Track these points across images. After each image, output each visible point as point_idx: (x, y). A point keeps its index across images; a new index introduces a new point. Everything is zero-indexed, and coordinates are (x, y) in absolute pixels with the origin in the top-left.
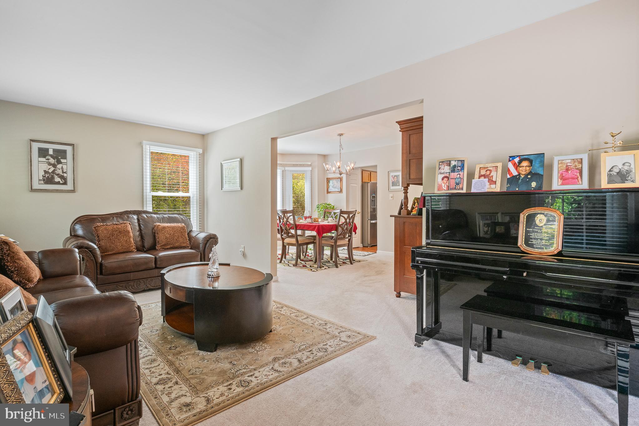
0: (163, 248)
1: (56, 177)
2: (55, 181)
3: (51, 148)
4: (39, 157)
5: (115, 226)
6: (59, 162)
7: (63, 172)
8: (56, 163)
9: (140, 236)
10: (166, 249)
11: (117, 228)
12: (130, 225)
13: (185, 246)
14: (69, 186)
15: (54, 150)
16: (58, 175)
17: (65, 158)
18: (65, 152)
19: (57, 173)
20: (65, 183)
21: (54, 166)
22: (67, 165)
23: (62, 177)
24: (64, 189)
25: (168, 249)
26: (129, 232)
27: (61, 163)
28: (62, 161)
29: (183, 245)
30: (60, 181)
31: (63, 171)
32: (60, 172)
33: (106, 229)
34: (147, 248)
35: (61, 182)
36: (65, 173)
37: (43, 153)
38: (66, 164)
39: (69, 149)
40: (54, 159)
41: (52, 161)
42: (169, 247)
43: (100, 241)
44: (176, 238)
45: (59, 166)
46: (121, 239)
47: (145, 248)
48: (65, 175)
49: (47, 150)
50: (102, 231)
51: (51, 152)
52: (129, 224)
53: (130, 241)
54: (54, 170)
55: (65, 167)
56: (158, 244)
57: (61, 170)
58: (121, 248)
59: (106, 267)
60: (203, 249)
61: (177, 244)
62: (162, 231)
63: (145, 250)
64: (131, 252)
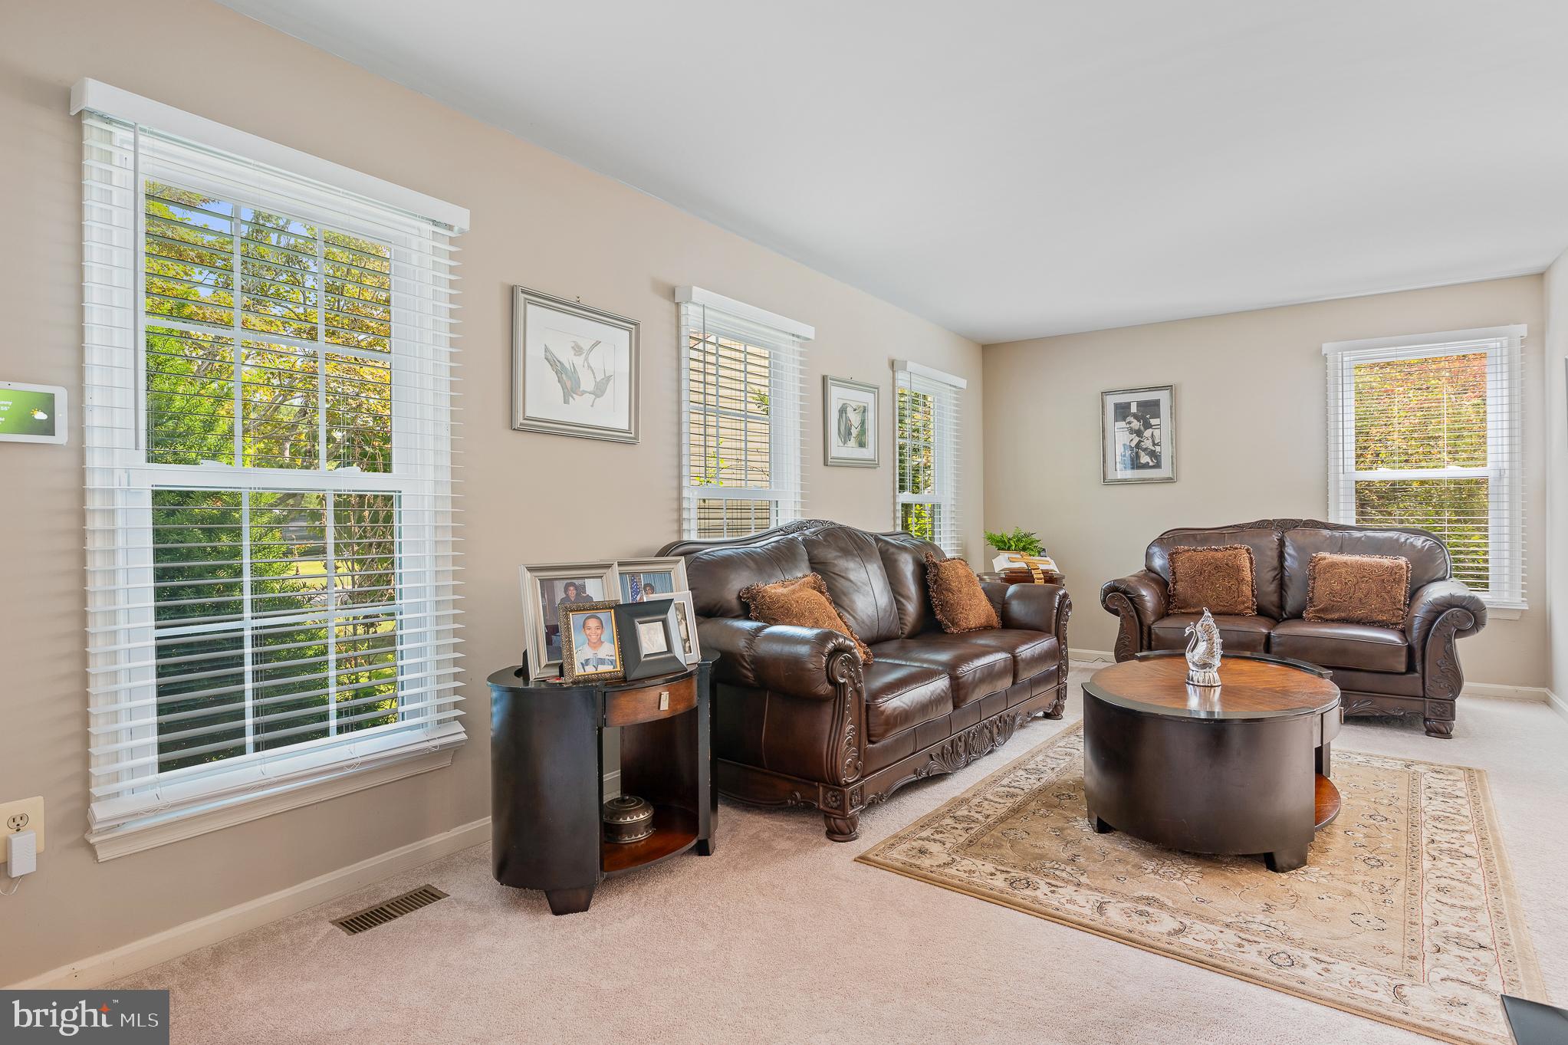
0: (1320, 618)
1: (1142, 454)
2: (1142, 462)
3: (1133, 399)
4: (1116, 420)
5: (1212, 553)
6: (1148, 426)
7: (1154, 444)
8: (1142, 428)
9: (1276, 582)
10: (1327, 620)
11: (1213, 558)
12: (1249, 554)
13: (1383, 621)
14: (1165, 471)
15: (1140, 404)
16: (1145, 450)
17: (1157, 416)
18: (1156, 404)
19: (1144, 447)
20: (1158, 466)
21: (1139, 433)
22: (1162, 429)
23: (1153, 454)
24: (1154, 476)
25: (1333, 621)
26: (1239, 569)
27: (1151, 426)
28: (1153, 421)
29: (1380, 618)
30: (1150, 461)
31: (1153, 441)
32: (1148, 444)
33: (1190, 559)
34: (1290, 613)
35: (1151, 464)
36: (1157, 445)
37: (1122, 411)
38: (1159, 427)
39: (1163, 397)
40: (1139, 421)
41: (1136, 425)
42: (1336, 616)
43: (1176, 582)
44: (1359, 594)
45: (1148, 433)
46: (1216, 584)
47: (1285, 613)
48: (1158, 449)
49: (1128, 405)
50: (1183, 564)
51: (1134, 409)
52: (1247, 550)
53: (1239, 592)
54: (1140, 442)
55: (1157, 433)
56: (1311, 607)
57: (1151, 440)
58: (1215, 602)
59: (1156, 634)
60: (1423, 633)
61: (1359, 613)
62: (1325, 573)
63: (1285, 616)
64: (1239, 614)
